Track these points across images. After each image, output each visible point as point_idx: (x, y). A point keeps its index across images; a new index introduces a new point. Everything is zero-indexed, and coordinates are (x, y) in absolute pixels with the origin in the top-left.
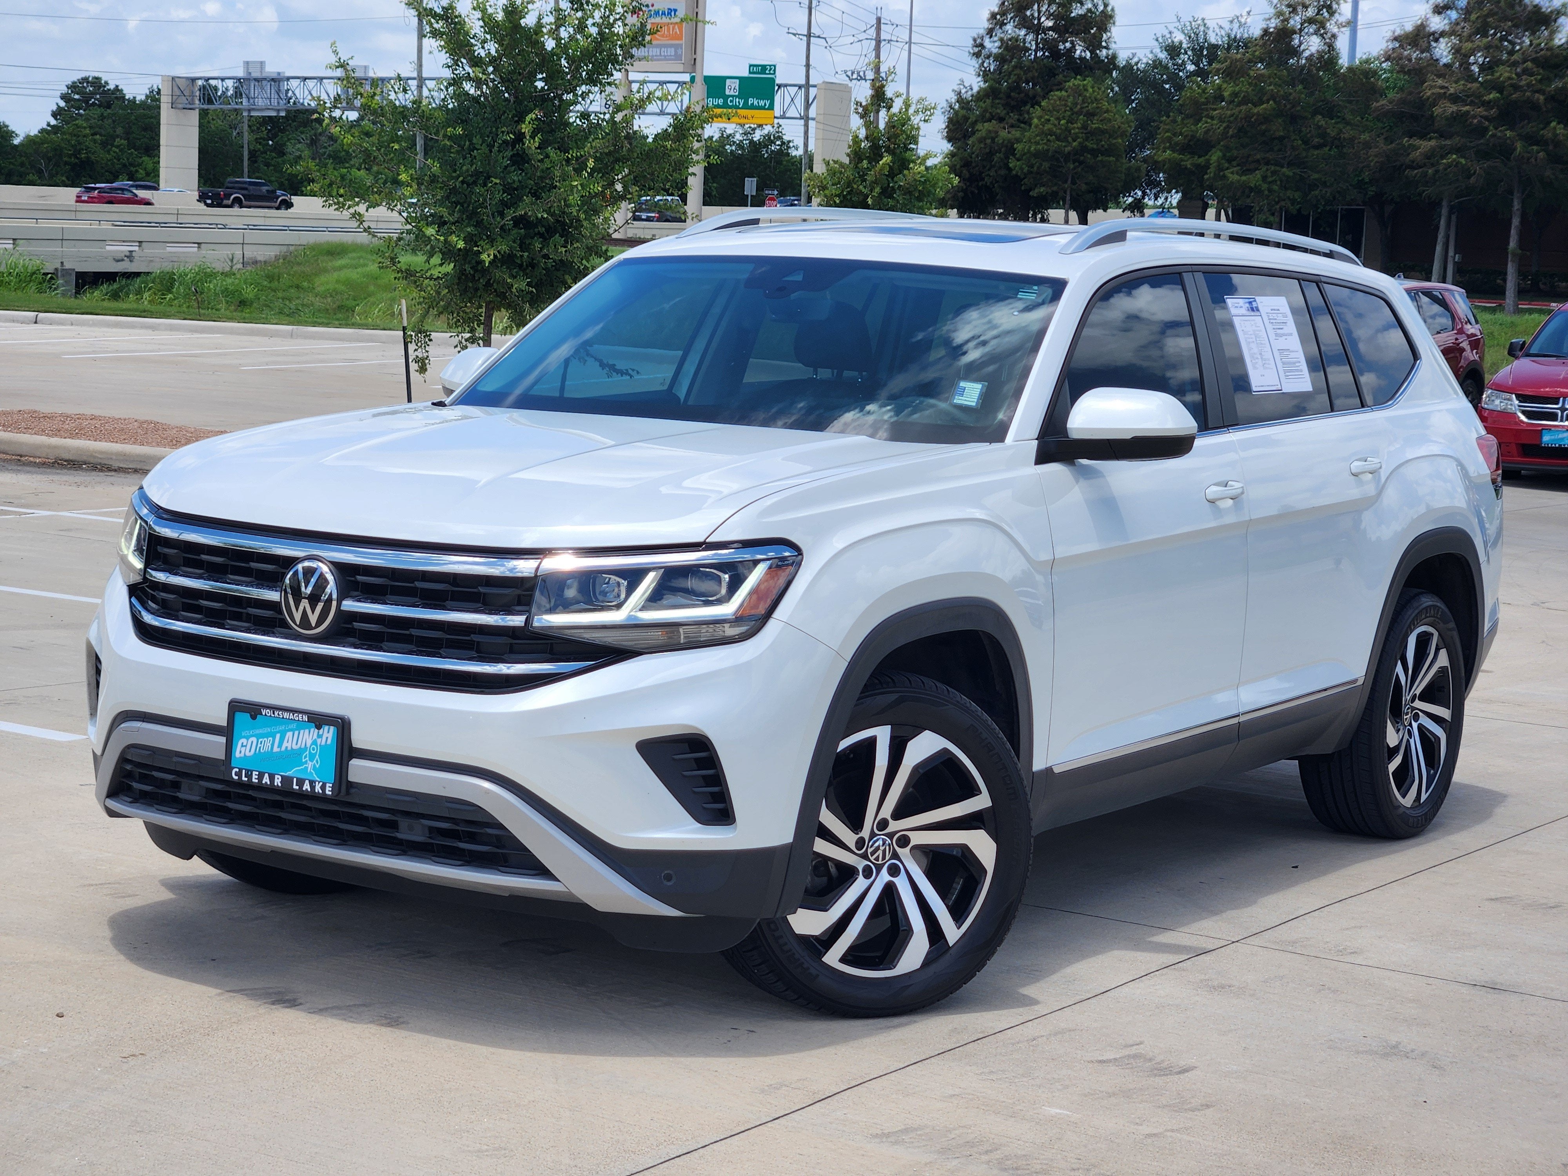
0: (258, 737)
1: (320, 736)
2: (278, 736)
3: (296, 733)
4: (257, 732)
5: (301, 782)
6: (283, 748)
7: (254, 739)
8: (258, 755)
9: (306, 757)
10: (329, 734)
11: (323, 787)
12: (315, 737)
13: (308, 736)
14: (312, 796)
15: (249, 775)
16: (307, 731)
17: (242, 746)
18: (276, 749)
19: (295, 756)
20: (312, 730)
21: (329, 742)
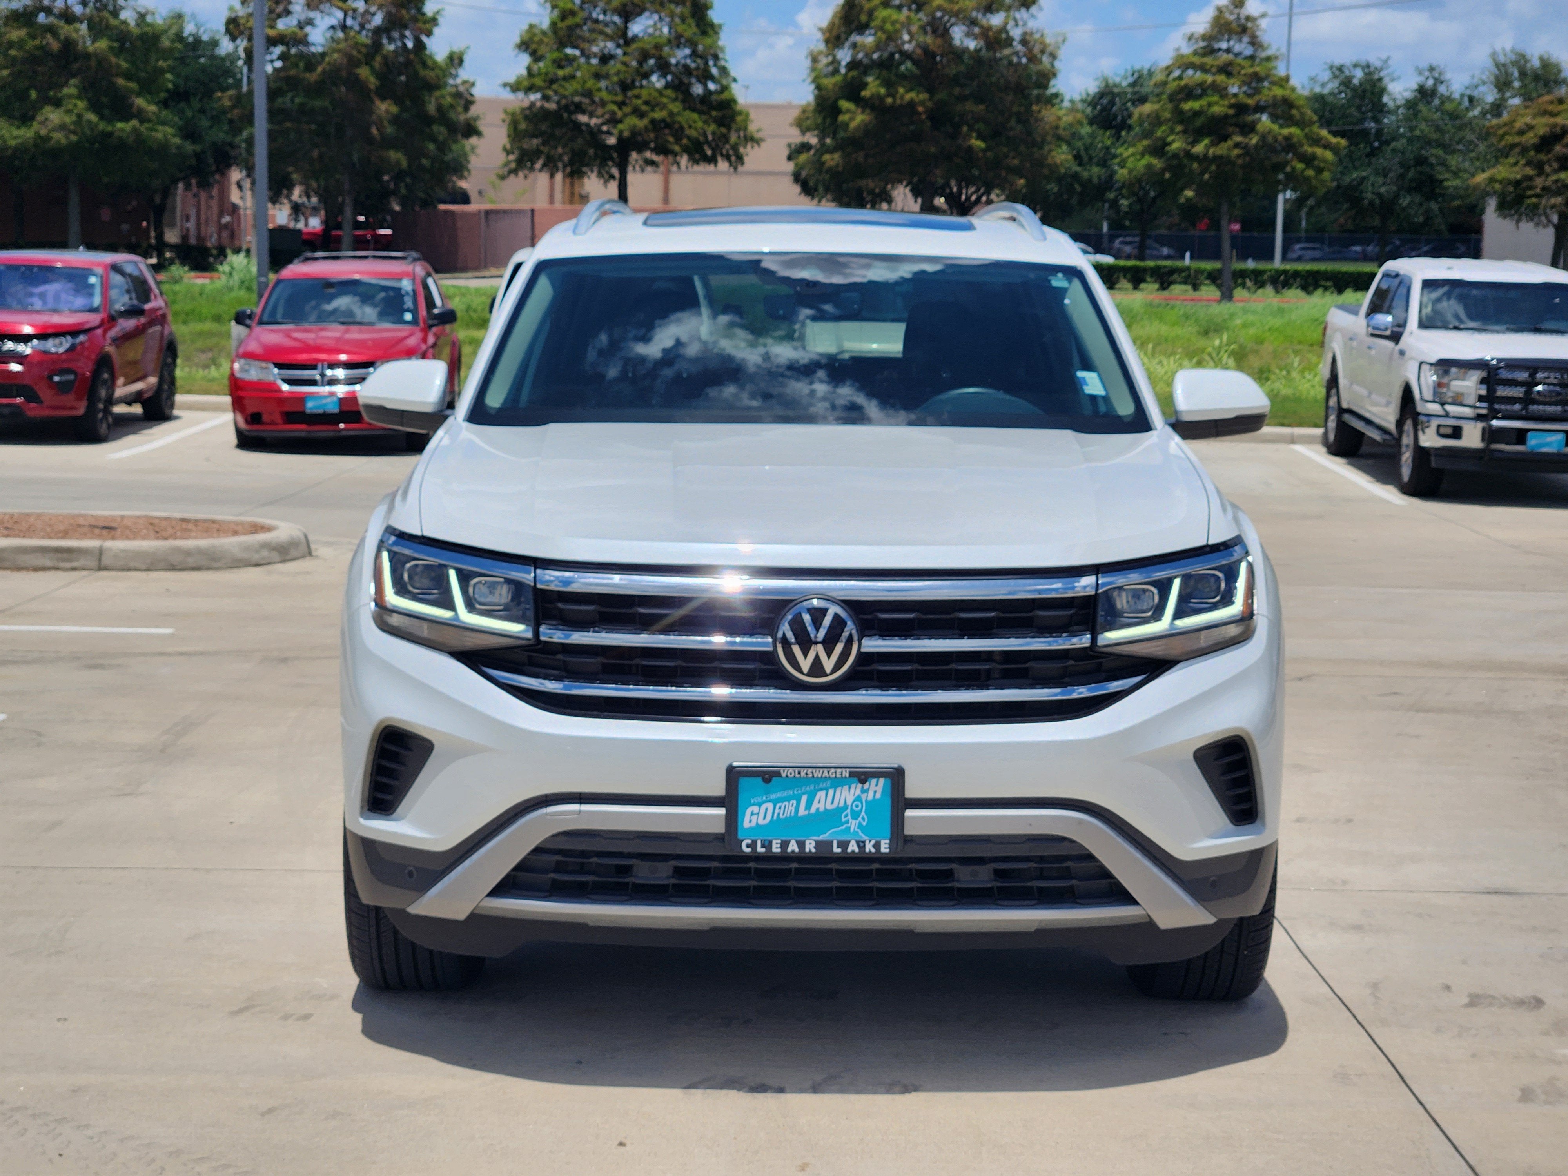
0: (775, 802)
1: (863, 791)
2: (804, 798)
3: (831, 792)
4: (773, 796)
5: (843, 844)
6: (813, 810)
7: (770, 806)
8: (777, 823)
9: (846, 816)
10: (878, 788)
11: (877, 845)
12: (858, 792)
13: (848, 794)
14: (862, 858)
15: (768, 845)
16: (846, 787)
17: (752, 814)
18: (802, 812)
19: (833, 816)
20: (853, 786)
21: (878, 796)
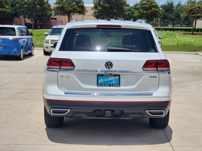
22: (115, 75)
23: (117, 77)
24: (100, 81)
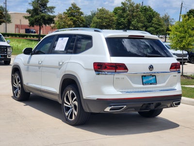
22: (153, 76)
23: (154, 77)
24: (144, 81)
